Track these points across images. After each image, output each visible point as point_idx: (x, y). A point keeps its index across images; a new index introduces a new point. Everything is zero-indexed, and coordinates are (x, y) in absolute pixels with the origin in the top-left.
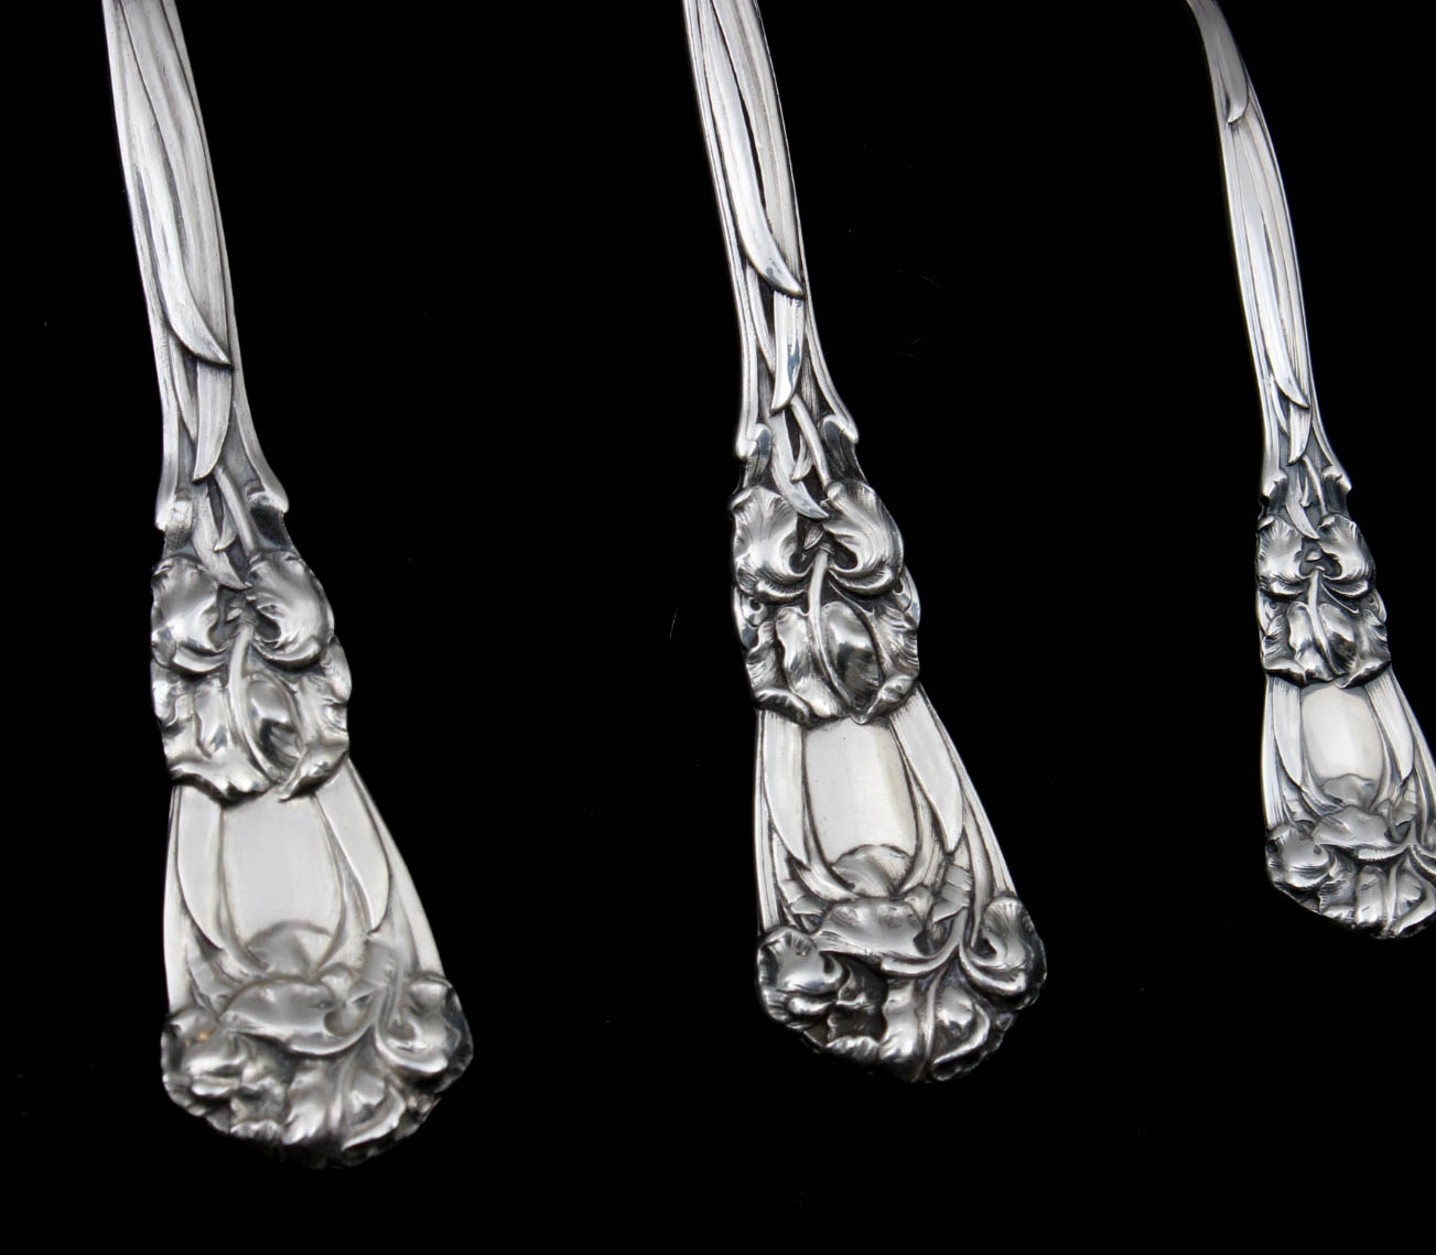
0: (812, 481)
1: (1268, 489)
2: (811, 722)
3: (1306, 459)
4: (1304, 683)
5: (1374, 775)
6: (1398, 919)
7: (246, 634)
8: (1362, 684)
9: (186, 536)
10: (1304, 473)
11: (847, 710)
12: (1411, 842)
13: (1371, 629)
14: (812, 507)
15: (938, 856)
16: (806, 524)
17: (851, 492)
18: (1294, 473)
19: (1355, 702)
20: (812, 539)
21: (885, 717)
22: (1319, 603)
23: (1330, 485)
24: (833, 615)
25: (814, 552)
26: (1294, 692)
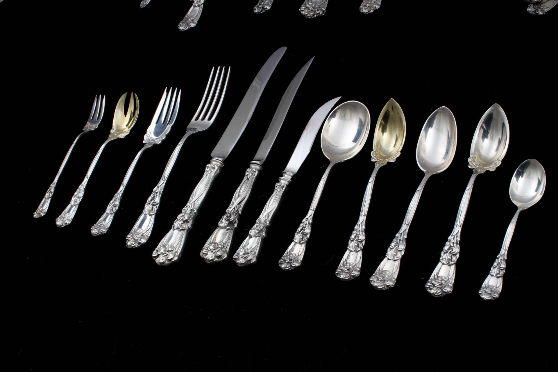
0: (453, 243)
1: (498, 257)
2: (443, 264)
3: (503, 255)
4: (493, 276)
5: (494, 286)
6: (486, 298)
7: (397, 247)
8: (498, 277)
9: (397, 237)
10: (502, 256)
11: (447, 264)
12: (493, 293)
13: (502, 273)
14: (452, 245)
15: (448, 279)
16: (451, 246)
17: (457, 245)
18: (501, 256)
19: (497, 279)
20: (451, 248)
21: (450, 265)
22: (497, 268)
23: (504, 258)
24: (449, 255)
25: (451, 249)
26: (491, 276)
